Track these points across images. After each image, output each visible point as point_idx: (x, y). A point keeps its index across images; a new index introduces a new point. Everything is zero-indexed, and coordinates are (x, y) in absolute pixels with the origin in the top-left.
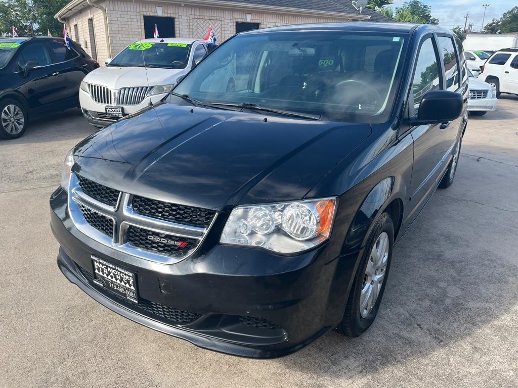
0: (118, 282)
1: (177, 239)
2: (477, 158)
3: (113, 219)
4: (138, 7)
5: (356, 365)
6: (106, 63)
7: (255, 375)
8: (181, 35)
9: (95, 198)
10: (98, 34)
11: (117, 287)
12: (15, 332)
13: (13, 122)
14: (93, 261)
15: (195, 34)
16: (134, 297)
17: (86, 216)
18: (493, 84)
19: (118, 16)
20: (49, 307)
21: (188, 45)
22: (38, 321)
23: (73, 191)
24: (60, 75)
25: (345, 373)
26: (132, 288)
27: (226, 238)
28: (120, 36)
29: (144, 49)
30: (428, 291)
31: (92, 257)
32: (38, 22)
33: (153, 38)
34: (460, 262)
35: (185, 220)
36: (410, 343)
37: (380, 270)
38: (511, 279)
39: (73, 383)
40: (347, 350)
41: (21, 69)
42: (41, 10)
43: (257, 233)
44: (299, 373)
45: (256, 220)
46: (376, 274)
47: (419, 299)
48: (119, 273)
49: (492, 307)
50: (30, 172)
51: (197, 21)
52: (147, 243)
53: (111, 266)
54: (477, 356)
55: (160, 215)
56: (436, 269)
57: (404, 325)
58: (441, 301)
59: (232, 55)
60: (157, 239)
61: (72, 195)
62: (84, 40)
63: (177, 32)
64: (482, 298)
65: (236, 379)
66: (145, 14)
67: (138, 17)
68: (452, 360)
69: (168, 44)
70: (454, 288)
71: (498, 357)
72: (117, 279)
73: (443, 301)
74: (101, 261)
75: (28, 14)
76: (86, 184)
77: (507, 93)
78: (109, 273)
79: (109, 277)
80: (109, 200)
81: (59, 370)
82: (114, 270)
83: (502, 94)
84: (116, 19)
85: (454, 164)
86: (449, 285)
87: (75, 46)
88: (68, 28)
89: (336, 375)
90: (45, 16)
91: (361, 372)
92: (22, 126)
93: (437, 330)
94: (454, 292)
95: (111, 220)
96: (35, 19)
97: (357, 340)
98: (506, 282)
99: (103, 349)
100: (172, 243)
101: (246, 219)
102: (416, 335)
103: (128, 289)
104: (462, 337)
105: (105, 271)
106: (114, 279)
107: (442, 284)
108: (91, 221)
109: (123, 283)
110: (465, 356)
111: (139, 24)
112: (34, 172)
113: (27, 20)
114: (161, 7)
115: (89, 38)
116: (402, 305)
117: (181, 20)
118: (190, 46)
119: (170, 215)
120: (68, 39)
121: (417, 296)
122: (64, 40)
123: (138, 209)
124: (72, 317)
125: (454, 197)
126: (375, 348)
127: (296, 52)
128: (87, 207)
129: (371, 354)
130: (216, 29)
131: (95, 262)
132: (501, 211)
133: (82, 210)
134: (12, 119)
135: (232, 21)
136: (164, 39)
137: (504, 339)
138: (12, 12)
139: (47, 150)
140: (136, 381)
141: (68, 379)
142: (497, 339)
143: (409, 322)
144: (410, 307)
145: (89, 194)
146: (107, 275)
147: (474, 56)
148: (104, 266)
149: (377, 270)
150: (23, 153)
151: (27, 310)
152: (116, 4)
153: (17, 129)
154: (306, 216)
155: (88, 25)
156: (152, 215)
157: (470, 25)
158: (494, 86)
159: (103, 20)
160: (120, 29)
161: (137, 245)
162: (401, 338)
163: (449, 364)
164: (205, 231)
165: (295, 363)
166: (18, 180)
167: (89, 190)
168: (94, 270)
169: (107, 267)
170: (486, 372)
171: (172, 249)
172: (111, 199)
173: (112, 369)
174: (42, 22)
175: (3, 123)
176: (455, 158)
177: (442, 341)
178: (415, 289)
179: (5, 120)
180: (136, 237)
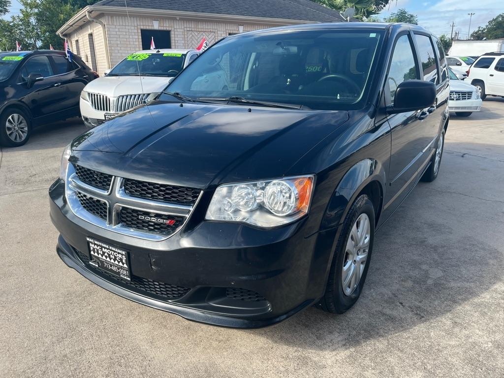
0: (112, 261)
1: (166, 218)
2: (462, 154)
3: (107, 202)
4: (135, 21)
5: (339, 339)
6: (105, 74)
7: (243, 350)
8: (177, 47)
9: (90, 184)
10: (98, 48)
11: (111, 266)
12: (17, 315)
13: (17, 131)
14: (88, 243)
15: (190, 45)
16: (127, 275)
17: (82, 202)
18: (479, 87)
19: (117, 30)
20: (49, 294)
21: (183, 55)
22: (38, 305)
23: (70, 179)
24: (61, 86)
25: (329, 346)
26: (125, 266)
27: (211, 214)
28: (119, 48)
29: (141, 60)
30: (411, 273)
31: (88, 239)
32: (41, 40)
33: (150, 49)
34: (443, 247)
35: (173, 199)
36: (392, 319)
37: (362, 250)
38: (491, 262)
39: (70, 359)
40: (332, 326)
41: (24, 80)
42: (45, 28)
43: (240, 210)
44: (285, 347)
45: (240, 199)
46: (358, 254)
47: (402, 280)
48: (113, 252)
49: (473, 286)
50: (33, 176)
51: (191, 34)
52: (138, 223)
53: (105, 246)
54: (457, 330)
55: (150, 196)
56: (420, 253)
57: (387, 303)
58: (423, 281)
59: (221, 58)
60: (148, 219)
61: (69, 183)
62: (84, 54)
63: (173, 44)
64: (463, 278)
65: (225, 353)
66: (142, 27)
67: (136, 31)
68: (432, 334)
69: (163, 54)
70: (436, 270)
71: (477, 331)
72: (111, 259)
73: (425, 282)
74: (96, 242)
75: (32, 32)
76: (82, 172)
77: (493, 95)
78: (104, 253)
79: (104, 258)
80: (103, 185)
81: (57, 348)
82: (108, 250)
83: (487, 97)
84: (115, 33)
85: (437, 158)
86: (432, 267)
87: (76, 58)
88: (69, 43)
89: (321, 348)
90: (47, 34)
91: (344, 345)
92: (26, 134)
93: (418, 308)
94: (436, 273)
95: (105, 204)
96: (38, 37)
97: (341, 317)
98: (487, 264)
99: (99, 329)
100: (161, 221)
101: (230, 197)
102: (398, 312)
103: (122, 268)
104: (443, 313)
105: (99, 252)
106: (108, 259)
107: (424, 267)
108: (87, 206)
109: (116, 262)
110: (445, 330)
111: (136, 37)
112: (37, 176)
113: (31, 38)
114: (158, 20)
115: (90, 53)
116: (385, 286)
117: (176, 33)
118: (185, 55)
119: (159, 195)
120: (69, 52)
121: (400, 277)
122: (65, 53)
123: (130, 192)
124: (71, 302)
125: (439, 189)
126: (359, 324)
127: (280, 50)
128: (83, 193)
129: (354, 329)
130: (210, 40)
131: (91, 244)
132: (484, 201)
133: (79, 197)
134: (16, 127)
135: (225, 33)
136: (160, 50)
137: (484, 314)
138: (17, 31)
139: (49, 156)
140: (131, 356)
141: (65, 356)
142: (476, 314)
143: (392, 301)
144: (393, 288)
145: (85, 182)
146: (102, 256)
147: (460, 62)
148: (99, 247)
149: (359, 250)
150: (27, 159)
151: (28, 296)
152: (115, 20)
153: (20, 137)
154: (286, 193)
155: (88, 40)
156: (142, 196)
157: (456, 33)
158: (480, 89)
159: (102, 34)
160: (119, 42)
161: (129, 226)
162: (384, 314)
163: (429, 337)
164: (192, 209)
165: (281, 338)
166: (21, 183)
167: (85, 177)
168: (90, 251)
169: (102, 247)
170: (465, 344)
171: (162, 227)
172: (105, 184)
173: (107, 346)
174: (45, 39)
175: (7, 131)
176: (439, 153)
177: (423, 317)
178: (398, 271)
179: (9, 129)
180: (128, 218)
